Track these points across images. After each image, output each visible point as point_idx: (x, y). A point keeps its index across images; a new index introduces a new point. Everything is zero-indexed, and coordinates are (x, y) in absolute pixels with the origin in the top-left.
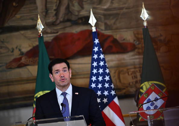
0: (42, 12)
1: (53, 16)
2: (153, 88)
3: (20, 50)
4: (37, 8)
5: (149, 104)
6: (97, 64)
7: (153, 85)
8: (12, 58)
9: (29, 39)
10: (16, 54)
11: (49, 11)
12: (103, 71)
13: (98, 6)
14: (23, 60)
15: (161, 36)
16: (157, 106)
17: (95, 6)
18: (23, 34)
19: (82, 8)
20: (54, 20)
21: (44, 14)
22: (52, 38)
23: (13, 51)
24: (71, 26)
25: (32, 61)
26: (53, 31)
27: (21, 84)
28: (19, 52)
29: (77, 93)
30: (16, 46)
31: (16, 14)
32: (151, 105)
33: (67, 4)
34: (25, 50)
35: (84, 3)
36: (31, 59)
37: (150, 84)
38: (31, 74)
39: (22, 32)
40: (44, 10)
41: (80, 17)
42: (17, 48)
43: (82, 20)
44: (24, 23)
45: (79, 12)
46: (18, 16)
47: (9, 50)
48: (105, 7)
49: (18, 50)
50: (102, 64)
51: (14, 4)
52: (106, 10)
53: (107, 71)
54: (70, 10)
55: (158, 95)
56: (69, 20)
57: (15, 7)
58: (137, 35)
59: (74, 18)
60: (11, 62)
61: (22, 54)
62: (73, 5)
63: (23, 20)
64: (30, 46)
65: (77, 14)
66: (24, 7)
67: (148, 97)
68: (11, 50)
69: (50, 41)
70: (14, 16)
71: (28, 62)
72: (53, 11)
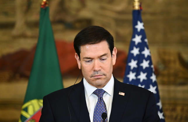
6: (137, 64)
12: (146, 76)
29: (123, 94)
50: (145, 64)
53: (153, 78)
65: (74, 13)
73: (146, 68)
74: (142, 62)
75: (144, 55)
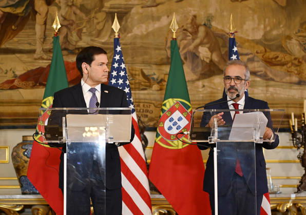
0: (40, 39)
1: (51, 44)
2: (177, 106)
3: (14, 72)
4: (35, 34)
5: (171, 124)
6: (117, 73)
7: (177, 103)
8: (5, 79)
9: (24, 63)
10: (10, 76)
11: (47, 38)
12: (123, 81)
13: (96, 39)
14: (16, 83)
15: (154, 74)
16: (180, 126)
17: (93, 38)
18: (18, 58)
19: (81, 38)
20: (52, 47)
21: (42, 40)
22: (47, 64)
23: (6, 73)
24: (67, 55)
25: (24, 85)
26: (49, 58)
27: (11, 106)
28: (13, 74)
29: (107, 92)
30: (10, 68)
31: (13, 37)
32: (174, 125)
33: (66, 33)
34: (18, 73)
35: (82, 34)
36: (24, 83)
37: (175, 102)
38: (23, 97)
39: (18, 55)
40: (43, 36)
41: (77, 47)
42: (11, 70)
43: (79, 50)
44: (21, 47)
45: (77, 42)
46: (15, 39)
47: (3, 71)
48: (103, 41)
49: (11, 72)
50: (122, 73)
51: (13, 27)
52: (103, 43)
53: (128, 82)
54: (68, 39)
55: (182, 114)
56: (66, 49)
57: (14, 30)
58: (131, 71)
59: (71, 48)
60: (3, 83)
61: (15, 76)
62: (72, 36)
63: (20, 44)
64: (24, 70)
65: (74, 44)
66: (23, 31)
67: (171, 115)
68: (5, 72)
69: (45, 67)
70: (12, 39)
71: (21, 85)
72: (51, 38)
73: (123, 76)
74: (120, 72)
75: (121, 67)
